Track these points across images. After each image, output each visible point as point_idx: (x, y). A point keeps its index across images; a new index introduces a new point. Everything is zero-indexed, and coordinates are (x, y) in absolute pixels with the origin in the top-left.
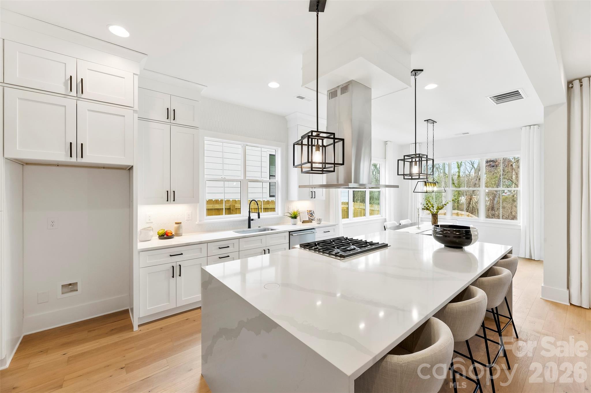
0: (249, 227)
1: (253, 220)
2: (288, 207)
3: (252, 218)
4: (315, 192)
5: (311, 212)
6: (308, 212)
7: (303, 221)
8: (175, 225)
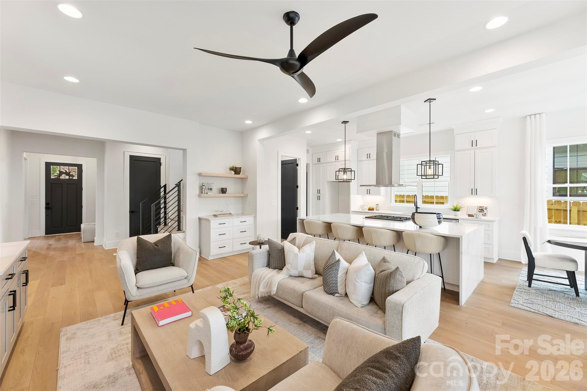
1: (419, 208)
2: (459, 202)
4: (476, 189)
5: (482, 208)
6: (478, 208)
7: (468, 215)
8: (376, 205)
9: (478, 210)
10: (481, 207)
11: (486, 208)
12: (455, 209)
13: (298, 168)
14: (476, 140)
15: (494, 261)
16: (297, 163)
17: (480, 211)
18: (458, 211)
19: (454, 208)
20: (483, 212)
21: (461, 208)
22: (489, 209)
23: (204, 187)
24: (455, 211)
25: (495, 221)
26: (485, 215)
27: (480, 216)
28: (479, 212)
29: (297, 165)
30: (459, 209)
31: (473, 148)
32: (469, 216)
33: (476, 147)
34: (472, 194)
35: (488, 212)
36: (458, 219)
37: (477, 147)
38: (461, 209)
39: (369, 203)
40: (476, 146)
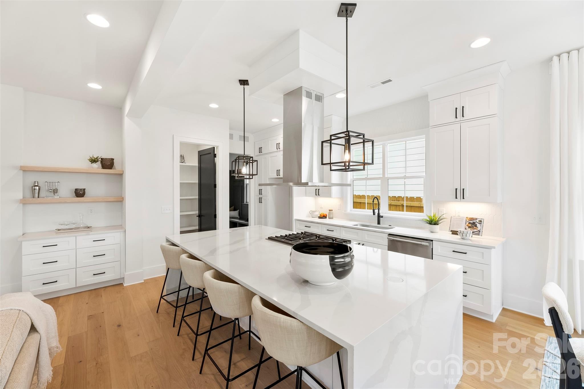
0: (379, 223)
1: (382, 217)
2: (439, 209)
3: (381, 215)
4: (463, 189)
5: (474, 221)
6: (467, 220)
7: (451, 231)
8: (328, 211)
9: (467, 223)
10: (472, 219)
11: (481, 221)
12: (432, 221)
13: (216, 159)
14: (463, 107)
15: (492, 319)
16: (215, 153)
17: (470, 225)
18: (435, 224)
19: (429, 220)
20: (475, 227)
21: (441, 219)
22: (485, 224)
23: (37, 188)
24: (430, 224)
25: (494, 248)
26: (478, 233)
27: (468, 235)
28: (469, 227)
29: (215, 156)
30: (438, 221)
31: (457, 120)
32: (452, 234)
33: (462, 118)
34: (456, 198)
35: (485, 228)
36: (432, 241)
37: (464, 118)
38: (440, 222)
39: (322, 208)
40: (463, 116)
